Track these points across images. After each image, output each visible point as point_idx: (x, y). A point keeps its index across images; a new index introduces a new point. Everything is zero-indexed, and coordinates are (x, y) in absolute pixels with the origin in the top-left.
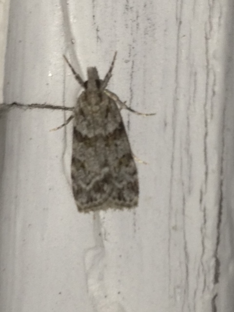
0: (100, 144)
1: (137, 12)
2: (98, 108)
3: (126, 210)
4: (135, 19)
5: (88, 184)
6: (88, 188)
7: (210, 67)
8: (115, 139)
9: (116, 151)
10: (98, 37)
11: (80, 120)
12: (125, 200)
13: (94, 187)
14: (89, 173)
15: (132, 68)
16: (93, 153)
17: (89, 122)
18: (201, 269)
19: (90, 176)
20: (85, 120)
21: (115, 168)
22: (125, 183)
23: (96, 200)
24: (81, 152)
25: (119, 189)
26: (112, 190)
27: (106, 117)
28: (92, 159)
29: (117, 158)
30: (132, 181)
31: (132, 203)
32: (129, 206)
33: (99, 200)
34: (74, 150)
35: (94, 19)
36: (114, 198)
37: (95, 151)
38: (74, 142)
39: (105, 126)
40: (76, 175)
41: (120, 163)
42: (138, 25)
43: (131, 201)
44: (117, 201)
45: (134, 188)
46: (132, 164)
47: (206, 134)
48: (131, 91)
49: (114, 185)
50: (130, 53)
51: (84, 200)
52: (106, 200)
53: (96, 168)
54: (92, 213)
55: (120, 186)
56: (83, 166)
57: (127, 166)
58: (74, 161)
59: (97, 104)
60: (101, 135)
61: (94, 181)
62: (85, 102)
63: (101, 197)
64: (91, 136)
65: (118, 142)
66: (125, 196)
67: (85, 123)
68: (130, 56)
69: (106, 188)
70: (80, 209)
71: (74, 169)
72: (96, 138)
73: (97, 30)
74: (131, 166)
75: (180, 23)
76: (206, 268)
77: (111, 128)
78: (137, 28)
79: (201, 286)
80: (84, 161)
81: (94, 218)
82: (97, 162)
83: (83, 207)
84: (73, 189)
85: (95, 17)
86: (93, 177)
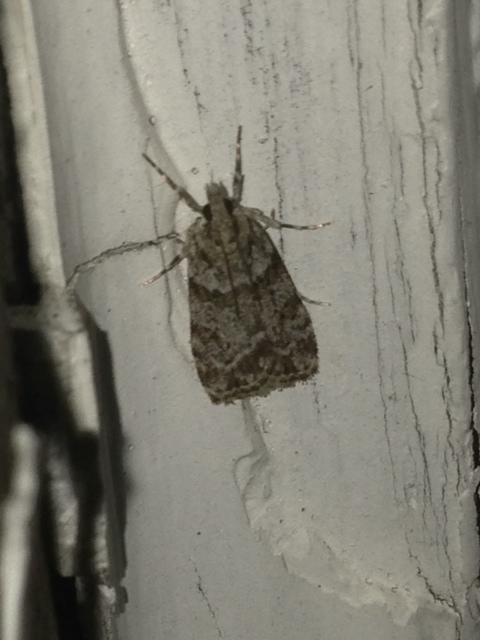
0: (245, 300)
1: (273, 55)
2: (234, 246)
3: (299, 384)
4: (269, 66)
5: (228, 362)
6: (228, 368)
7: (427, 134)
8: (269, 283)
9: (273, 300)
10: (200, 106)
11: (202, 268)
12: (295, 370)
13: (240, 365)
14: (229, 346)
15: (276, 150)
16: (233, 316)
17: (219, 269)
18: (450, 452)
19: (230, 351)
20: (210, 266)
21: (274, 328)
22: (293, 344)
23: (246, 383)
24: (209, 315)
25: (284, 357)
26: (274, 364)
27: (250, 254)
28: (233, 324)
29: (276, 311)
30: (305, 337)
31: (308, 371)
32: (304, 378)
33: (252, 384)
34: (194, 313)
35: (186, 75)
36: (278, 374)
37: (238, 312)
38: (191, 302)
39: (248, 270)
40: (202, 349)
41: (283, 317)
42: (276, 76)
43: (306, 368)
44: (283, 376)
45: (310, 347)
46: (301, 310)
47: (434, 245)
48: (279, 188)
49: (276, 355)
50: (267, 127)
51: (223, 387)
52: (264, 381)
53: (241, 336)
54: (238, 402)
55: (286, 352)
56: (215, 337)
57: (293, 318)
58: (195, 329)
59: (231, 241)
60: (245, 286)
61: (239, 357)
62: (208, 241)
63: (255, 379)
64: (226, 289)
65: (275, 287)
66: (296, 364)
67: (211, 272)
68: (268, 132)
69: (264, 363)
70: (215, 400)
71: (197, 342)
72: (235, 292)
73: (197, 94)
74: (299, 316)
75: (360, 66)
76: (458, 450)
77: (259, 269)
78: (276, 82)
79: (453, 479)
80: (217, 329)
81: (244, 408)
82: (242, 328)
83: (221, 396)
84: (200, 372)
85: (188, 72)
86: (236, 353)
